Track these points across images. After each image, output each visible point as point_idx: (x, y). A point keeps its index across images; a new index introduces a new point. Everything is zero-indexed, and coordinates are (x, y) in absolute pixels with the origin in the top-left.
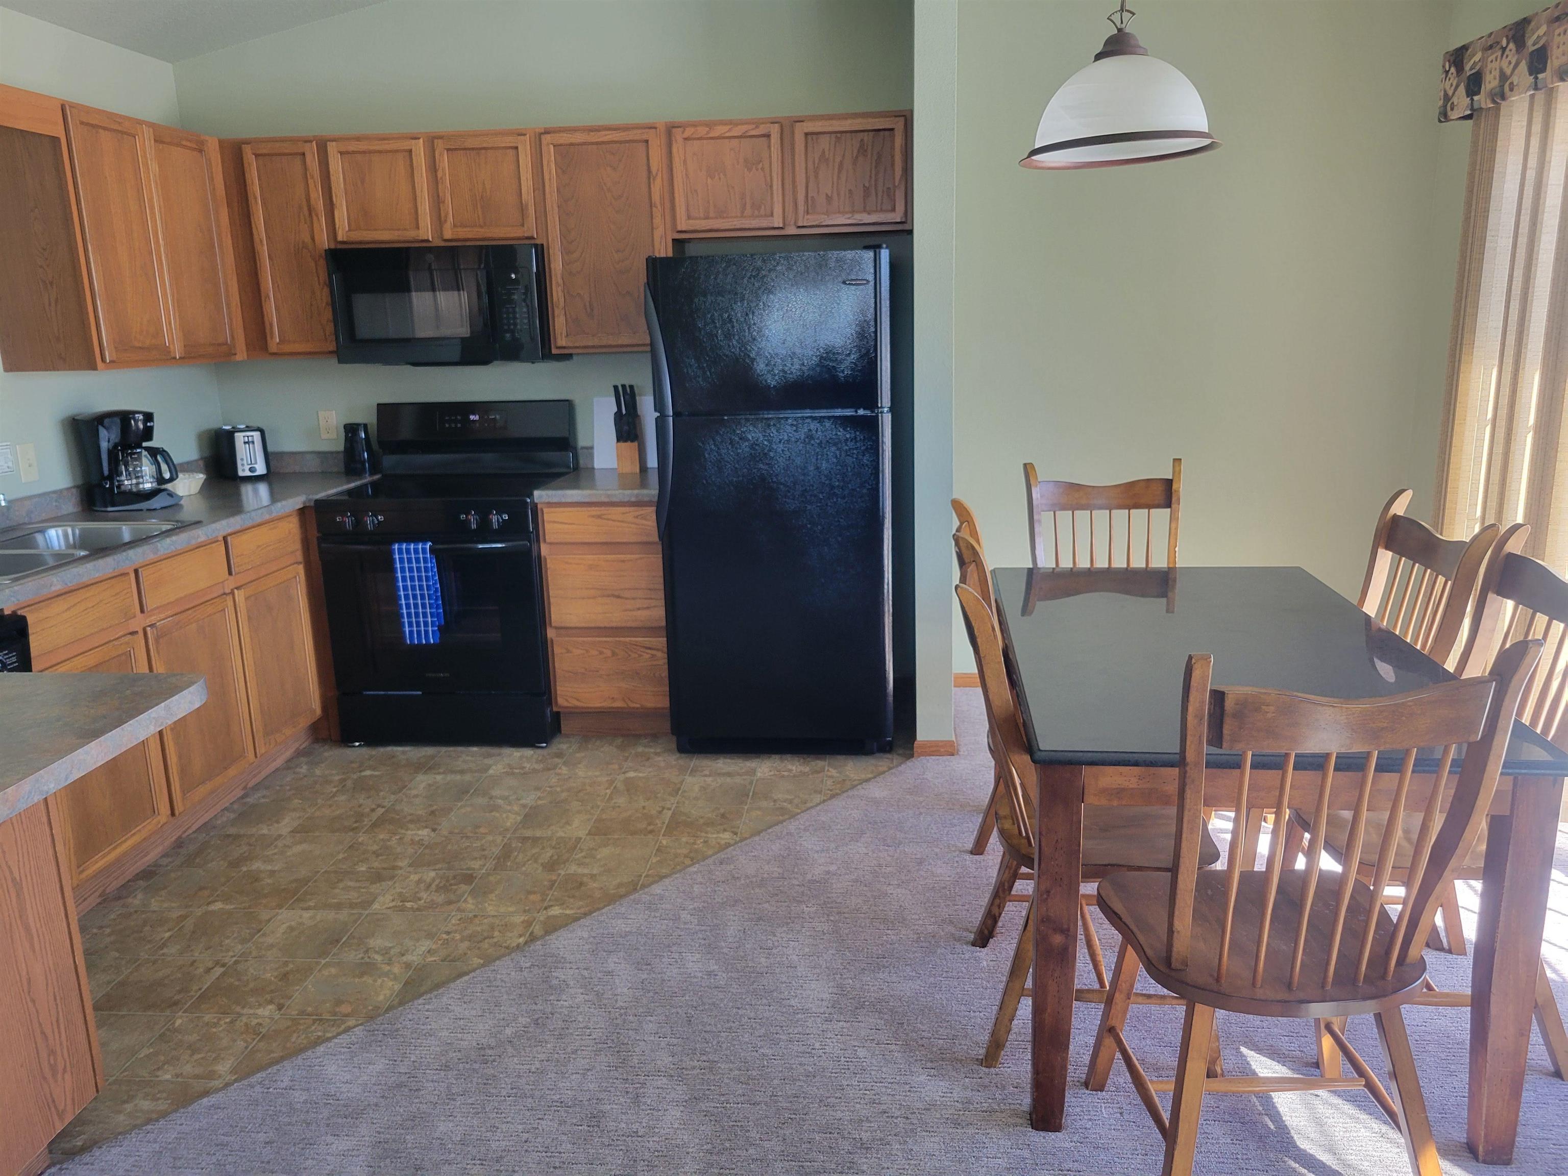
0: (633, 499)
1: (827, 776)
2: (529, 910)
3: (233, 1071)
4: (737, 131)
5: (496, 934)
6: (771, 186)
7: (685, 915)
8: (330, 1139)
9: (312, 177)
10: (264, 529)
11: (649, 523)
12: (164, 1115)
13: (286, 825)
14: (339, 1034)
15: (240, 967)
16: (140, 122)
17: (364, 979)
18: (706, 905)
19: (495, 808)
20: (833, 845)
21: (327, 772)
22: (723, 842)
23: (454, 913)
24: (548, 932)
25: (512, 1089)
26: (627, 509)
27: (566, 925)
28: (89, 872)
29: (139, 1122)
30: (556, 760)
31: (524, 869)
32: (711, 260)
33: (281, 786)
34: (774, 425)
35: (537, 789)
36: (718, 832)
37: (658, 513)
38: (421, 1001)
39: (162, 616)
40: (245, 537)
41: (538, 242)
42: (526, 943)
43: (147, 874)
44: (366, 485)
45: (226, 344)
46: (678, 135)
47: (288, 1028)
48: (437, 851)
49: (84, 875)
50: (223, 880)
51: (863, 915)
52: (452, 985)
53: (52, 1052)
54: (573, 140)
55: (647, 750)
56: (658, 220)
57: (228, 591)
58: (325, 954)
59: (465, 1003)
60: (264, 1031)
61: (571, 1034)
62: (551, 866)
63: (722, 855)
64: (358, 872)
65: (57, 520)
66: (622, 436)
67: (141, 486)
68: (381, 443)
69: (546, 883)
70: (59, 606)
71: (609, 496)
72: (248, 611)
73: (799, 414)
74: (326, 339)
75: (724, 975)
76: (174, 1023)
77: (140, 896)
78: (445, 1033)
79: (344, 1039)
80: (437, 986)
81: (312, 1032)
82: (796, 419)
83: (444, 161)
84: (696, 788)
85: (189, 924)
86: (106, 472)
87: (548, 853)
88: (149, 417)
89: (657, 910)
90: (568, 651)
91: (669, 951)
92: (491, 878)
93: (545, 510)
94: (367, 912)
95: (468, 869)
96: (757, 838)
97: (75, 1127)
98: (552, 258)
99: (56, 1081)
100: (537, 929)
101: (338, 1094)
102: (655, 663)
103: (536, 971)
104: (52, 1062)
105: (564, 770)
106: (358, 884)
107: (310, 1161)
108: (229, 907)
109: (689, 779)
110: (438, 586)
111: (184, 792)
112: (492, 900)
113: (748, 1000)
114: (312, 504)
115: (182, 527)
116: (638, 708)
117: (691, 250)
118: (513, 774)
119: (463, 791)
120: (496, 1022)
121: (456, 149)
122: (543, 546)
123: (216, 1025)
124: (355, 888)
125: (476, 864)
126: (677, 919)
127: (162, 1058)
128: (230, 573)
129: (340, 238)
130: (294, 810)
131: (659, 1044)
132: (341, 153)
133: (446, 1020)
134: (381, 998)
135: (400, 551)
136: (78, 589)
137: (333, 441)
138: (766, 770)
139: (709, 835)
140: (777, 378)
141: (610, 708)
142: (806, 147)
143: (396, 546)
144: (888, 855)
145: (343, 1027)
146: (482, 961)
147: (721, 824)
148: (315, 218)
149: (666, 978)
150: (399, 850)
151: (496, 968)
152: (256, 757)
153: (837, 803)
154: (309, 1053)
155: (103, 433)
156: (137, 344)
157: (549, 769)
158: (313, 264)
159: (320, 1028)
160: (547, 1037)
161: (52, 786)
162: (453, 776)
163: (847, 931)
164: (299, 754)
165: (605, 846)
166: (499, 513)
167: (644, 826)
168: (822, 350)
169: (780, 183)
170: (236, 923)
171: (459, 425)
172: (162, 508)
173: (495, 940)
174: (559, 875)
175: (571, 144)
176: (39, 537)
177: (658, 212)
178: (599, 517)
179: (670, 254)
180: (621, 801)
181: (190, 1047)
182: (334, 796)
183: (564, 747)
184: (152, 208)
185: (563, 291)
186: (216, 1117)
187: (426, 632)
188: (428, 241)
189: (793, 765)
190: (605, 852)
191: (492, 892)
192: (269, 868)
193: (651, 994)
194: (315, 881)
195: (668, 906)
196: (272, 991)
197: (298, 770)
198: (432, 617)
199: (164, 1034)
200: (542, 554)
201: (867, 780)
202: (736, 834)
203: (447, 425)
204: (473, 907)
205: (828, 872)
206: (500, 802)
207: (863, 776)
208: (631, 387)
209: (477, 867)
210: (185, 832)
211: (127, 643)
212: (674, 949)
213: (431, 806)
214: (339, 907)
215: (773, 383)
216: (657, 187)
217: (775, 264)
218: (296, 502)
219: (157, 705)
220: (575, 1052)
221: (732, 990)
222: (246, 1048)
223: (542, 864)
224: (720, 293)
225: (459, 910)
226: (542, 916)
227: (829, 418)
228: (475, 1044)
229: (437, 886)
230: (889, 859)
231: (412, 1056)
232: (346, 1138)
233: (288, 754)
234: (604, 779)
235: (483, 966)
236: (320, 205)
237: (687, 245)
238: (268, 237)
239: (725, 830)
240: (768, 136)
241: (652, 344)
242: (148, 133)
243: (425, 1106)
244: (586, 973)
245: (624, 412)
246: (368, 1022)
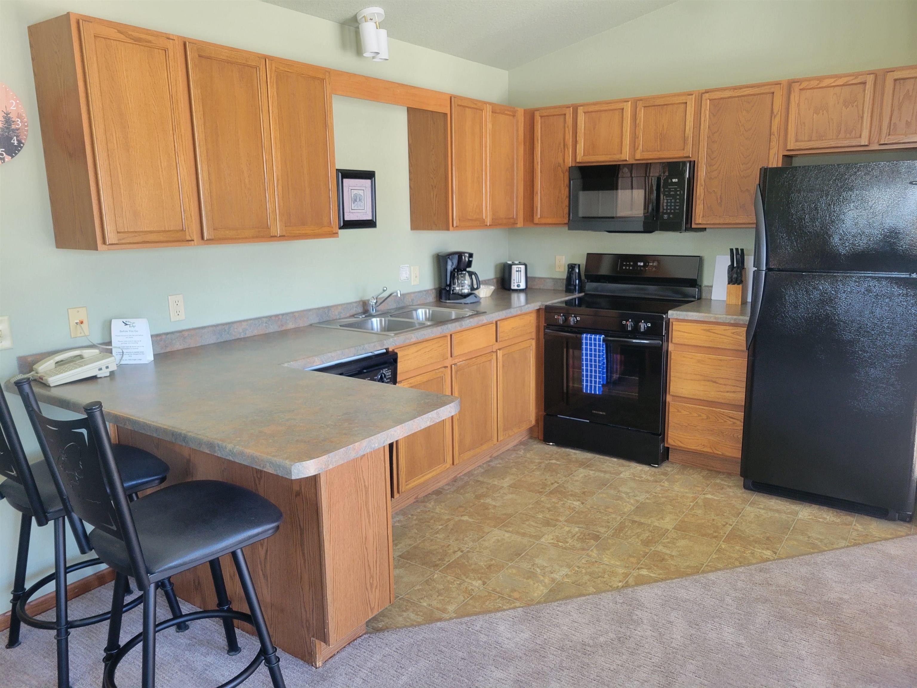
0: (732, 322)
1: (853, 529)
2: (628, 567)
3: (455, 612)
4: (840, 82)
5: (606, 576)
6: (862, 118)
7: (728, 600)
8: (493, 668)
9: (568, 127)
10: (517, 319)
11: (742, 338)
12: (419, 624)
13: (507, 482)
14: (510, 609)
15: (470, 555)
16: (486, 103)
17: (528, 581)
18: (744, 596)
19: (619, 498)
20: (849, 580)
21: (533, 457)
22: (765, 557)
23: (584, 556)
24: (637, 585)
25: (597, 676)
26: (727, 328)
27: (649, 583)
28: (410, 486)
29: (408, 624)
30: (663, 477)
31: (630, 540)
32: (806, 169)
33: (508, 459)
34: (841, 280)
35: (647, 492)
36: (763, 549)
37: (748, 332)
38: (556, 604)
39: (461, 360)
40: (506, 323)
41: (692, 159)
42: (622, 587)
43: (438, 492)
44: (575, 299)
45: (513, 218)
46: (796, 87)
47: (485, 596)
48: (581, 516)
49: (408, 487)
50: (471, 504)
51: (864, 638)
52: (575, 600)
53: (372, 577)
54: (723, 96)
55: (722, 482)
56: (774, 144)
57: (494, 350)
58: (511, 560)
59: (580, 613)
60: (474, 594)
61: (639, 654)
62: (647, 543)
63: (762, 565)
64: (538, 518)
65: (423, 305)
66: (731, 281)
67: (463, 291)
68: (586, 276)
69: (641, 552)
70: (413, 349)
71: (715, 318)
72: (503, 362)
73: (863, 274)
74: (564, 217)
75: (749, 649)
76: (434, 576)
77: (432, 503)
78: (565, 628)
79: (511, 613)
80: (566, 598)
81: (497, 603)
82: (859, 278)
83: (641, 114)
84: (752, 515)
85: (451, 524)
86: (448, 283)
87: (646, 535)
88: (471, 255)
89: (709, 590)
90: (678, 411)
91: (713, 620)
92: (610, 541)
93: (674, 323)
94: (537, 542)
95: (598, 532)
96: (790, 560)
97: (380, 617)
98: (699, 169)
99: (372, 592)
100: (631, 580)
101: (502, 644)
102: (734, 428)
103: (625, 606)
104: (371, 582)
105: (666, 484)
106: (536, 525)
107: (481, 677)
108: (471, 520)
109: (748, 508)
110: (605, 361)
111: (460, 454)
112: (607, 555)
113: (763, 671)
114: (544, 307)
115: (478, 314)
116: (720, 455)
117: (796, 162)
118: (634, 479)
119: (603, 484)
120: (595, 631)
121: (649, 106)
122: (670, 345)
123: (452, 583)
124: (534, 526)
125: (602, 530)
126: (722, 600)
127: (425, 593)
128: (497, 341)
129: (578, 160)
130: (512, 474)
131: (695, 681)
132: (585, 113)
133: (567, 620)
134: (536, 595)
135: (586, 338)
136: (423, 342)
137: (562, 273)
138: (806, 514)
139: (756, 549)
140: (847, 248)
141: (701, 451)
142: (894, 89)
143: (584, 336)
144: (894, 599)
145: (513, 605)
146: (595, 590)
147: (765, 544)
148: (566, 149)
149: (708, 638)
150: (562, 510)
151: (601, 597)
152: (498, 441)
153: (858, 551)
154: (493, 615)
155: (449, 263)
156: (469, 218)
157: (656, 482)
158: (562, 175)
159: (501, 602)
160: (623, 651)
161: (376, 445)
162: (599, 473)
163: (849, 646)
164: (521, 443)
165: (683, 539)
166: (646, 322)
167: (712, 532)
168: (886, 230)
169: (869, 115)
170: (472, 530)
171: (631, 268)
172: (471, 303)
173: (605, 580)
174: (651, 550)
175: (721, 98)
176: (414, 313)
177: (774, 139)
178: (708, 331)
179: (780, 165)
180: (699, 512)
181: (438, 592)
182: (533, 471)
183: (669, 469)
184: (486, 147)
185: (704, 189)
186: (441, 634)
187: (595, 387)
188: (626, 160)
189: (828, 515)
190: (682, 543)
191: (609, 549)
192: (494, 504)
193: (695, 645)
194: (515, 517)
195: (718, 590)
196: (482, 573)
197: (519, 452)
198: (599, 379)
199: (428, 580)
200: (669, 350)
201: (886, 539)
202: (775, 553)
203: (624, 268)
204: (596, 556)
205: (841, 599)
206: (624, 495)
207: (883, 535)
208: (742, 250)
209: (602, 531)
210: (458, 474)
211: (442, 372)
212: (716, 620)
213: (584, 488)
214: (524, 535)
215: (844, 252)
216: (776, 122)
217: (856, 170)
218: (536, 305)
219: (433, 411)
220: (639, 666)
221: (752, 660)
222: (464, 601)
223: (641, 540)
224: (811, 191)
225: (588, 555)
226: (635, 573)
227: (886, 278)
228: (581, 641)
229: (578, 537)
230: (894, 602)
231: (545, 635)
232: (501, 671)
233: (515, 442)
234: (691, 495)
235: (595, 593)
236: (570, 142)
237: (794, 158)
238: (541, 161)
239: (768, 549)
240: (864, 83)
241: (757, 224)
242: (489, 108)
243: (546, 668)
244: (655, 618)
245: (735, 265)
246: (525, 606)
